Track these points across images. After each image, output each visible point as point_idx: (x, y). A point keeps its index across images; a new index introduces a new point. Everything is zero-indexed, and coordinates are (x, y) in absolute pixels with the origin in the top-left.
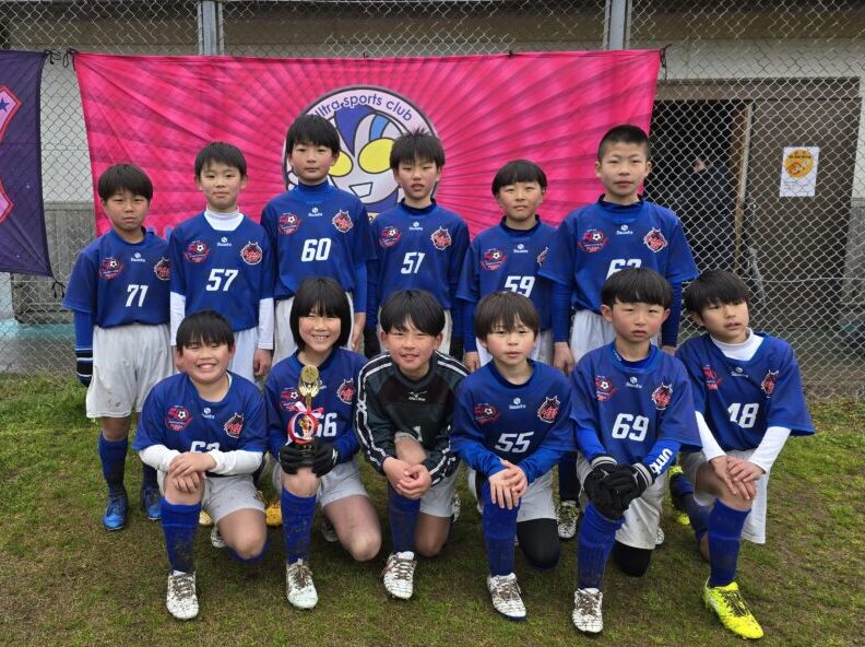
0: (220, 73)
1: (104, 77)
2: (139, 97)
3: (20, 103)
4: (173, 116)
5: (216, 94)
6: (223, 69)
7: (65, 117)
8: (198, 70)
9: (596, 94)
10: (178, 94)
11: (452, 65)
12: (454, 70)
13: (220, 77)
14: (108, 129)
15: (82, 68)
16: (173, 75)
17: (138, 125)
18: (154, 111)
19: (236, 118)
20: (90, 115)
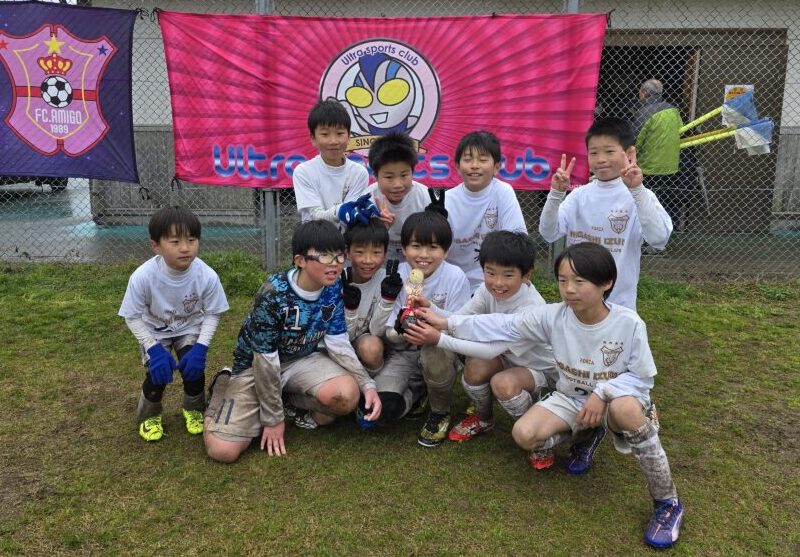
0: (271, 28)
1: (182, 30)
2: (209, 45)
3: (116, 49)
4: (235, 60)
5: (269, 44)
6: (274, 25)
7: (151, 60)
8: (253, 25)
9: (557, 47)
10: (239, 44)
11: (449, 23)
12: (450, 27)
13: (271, 31)
14: (184, 71)
15: (166, 23)
16: (235, 29)
17: (208, 67)
18: (221, 57)
19: (283, 62)
20: (171, 59)
